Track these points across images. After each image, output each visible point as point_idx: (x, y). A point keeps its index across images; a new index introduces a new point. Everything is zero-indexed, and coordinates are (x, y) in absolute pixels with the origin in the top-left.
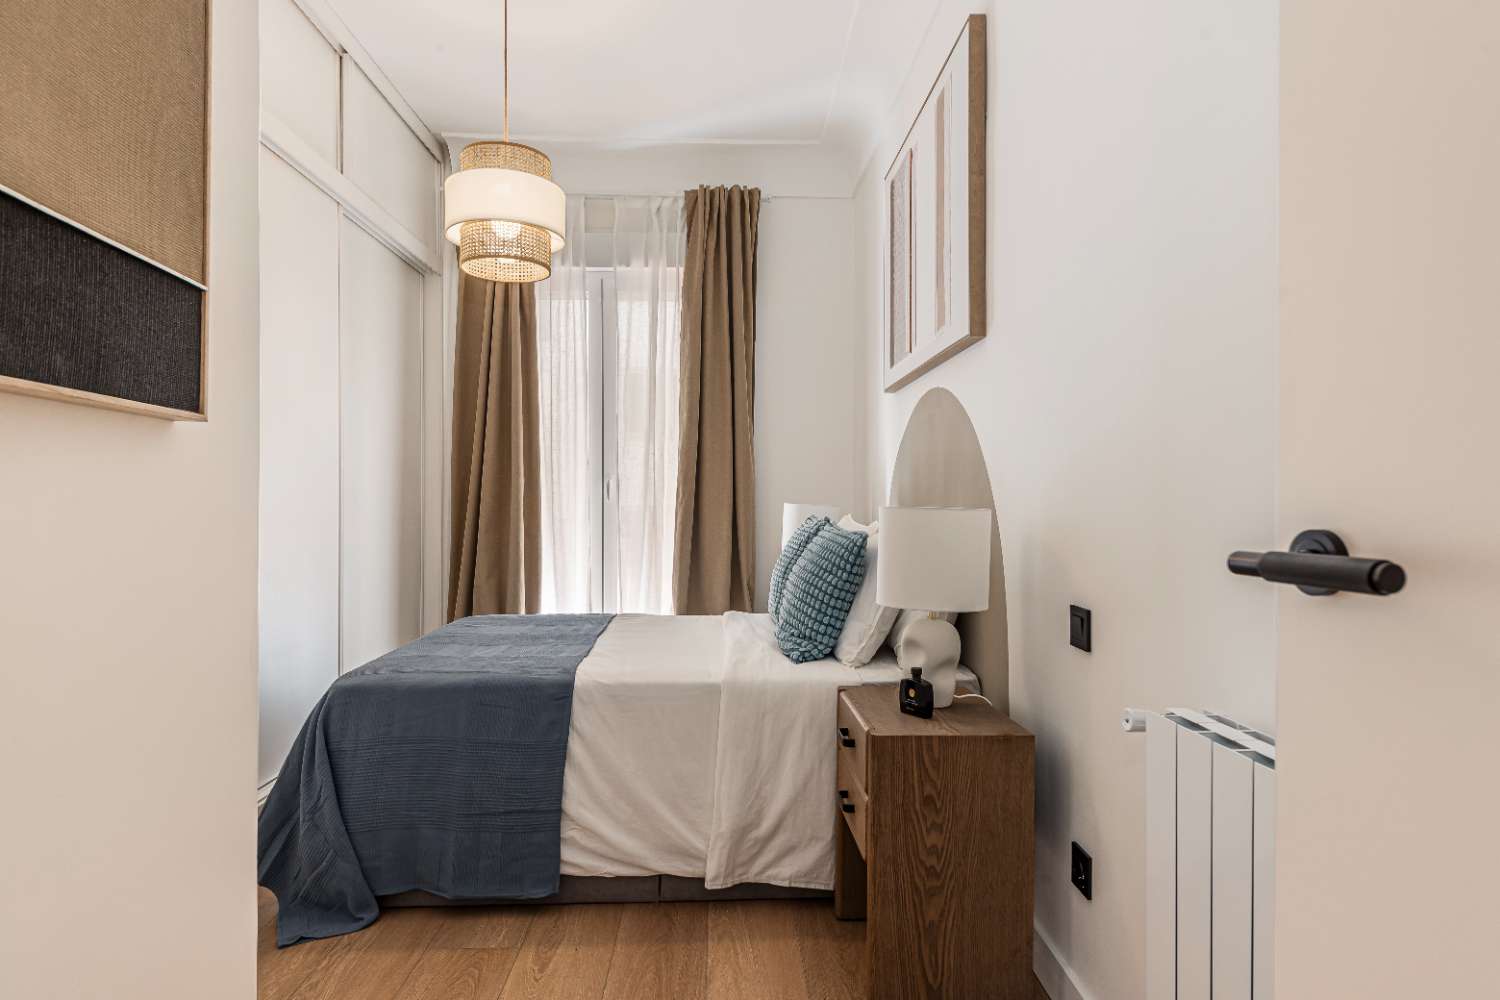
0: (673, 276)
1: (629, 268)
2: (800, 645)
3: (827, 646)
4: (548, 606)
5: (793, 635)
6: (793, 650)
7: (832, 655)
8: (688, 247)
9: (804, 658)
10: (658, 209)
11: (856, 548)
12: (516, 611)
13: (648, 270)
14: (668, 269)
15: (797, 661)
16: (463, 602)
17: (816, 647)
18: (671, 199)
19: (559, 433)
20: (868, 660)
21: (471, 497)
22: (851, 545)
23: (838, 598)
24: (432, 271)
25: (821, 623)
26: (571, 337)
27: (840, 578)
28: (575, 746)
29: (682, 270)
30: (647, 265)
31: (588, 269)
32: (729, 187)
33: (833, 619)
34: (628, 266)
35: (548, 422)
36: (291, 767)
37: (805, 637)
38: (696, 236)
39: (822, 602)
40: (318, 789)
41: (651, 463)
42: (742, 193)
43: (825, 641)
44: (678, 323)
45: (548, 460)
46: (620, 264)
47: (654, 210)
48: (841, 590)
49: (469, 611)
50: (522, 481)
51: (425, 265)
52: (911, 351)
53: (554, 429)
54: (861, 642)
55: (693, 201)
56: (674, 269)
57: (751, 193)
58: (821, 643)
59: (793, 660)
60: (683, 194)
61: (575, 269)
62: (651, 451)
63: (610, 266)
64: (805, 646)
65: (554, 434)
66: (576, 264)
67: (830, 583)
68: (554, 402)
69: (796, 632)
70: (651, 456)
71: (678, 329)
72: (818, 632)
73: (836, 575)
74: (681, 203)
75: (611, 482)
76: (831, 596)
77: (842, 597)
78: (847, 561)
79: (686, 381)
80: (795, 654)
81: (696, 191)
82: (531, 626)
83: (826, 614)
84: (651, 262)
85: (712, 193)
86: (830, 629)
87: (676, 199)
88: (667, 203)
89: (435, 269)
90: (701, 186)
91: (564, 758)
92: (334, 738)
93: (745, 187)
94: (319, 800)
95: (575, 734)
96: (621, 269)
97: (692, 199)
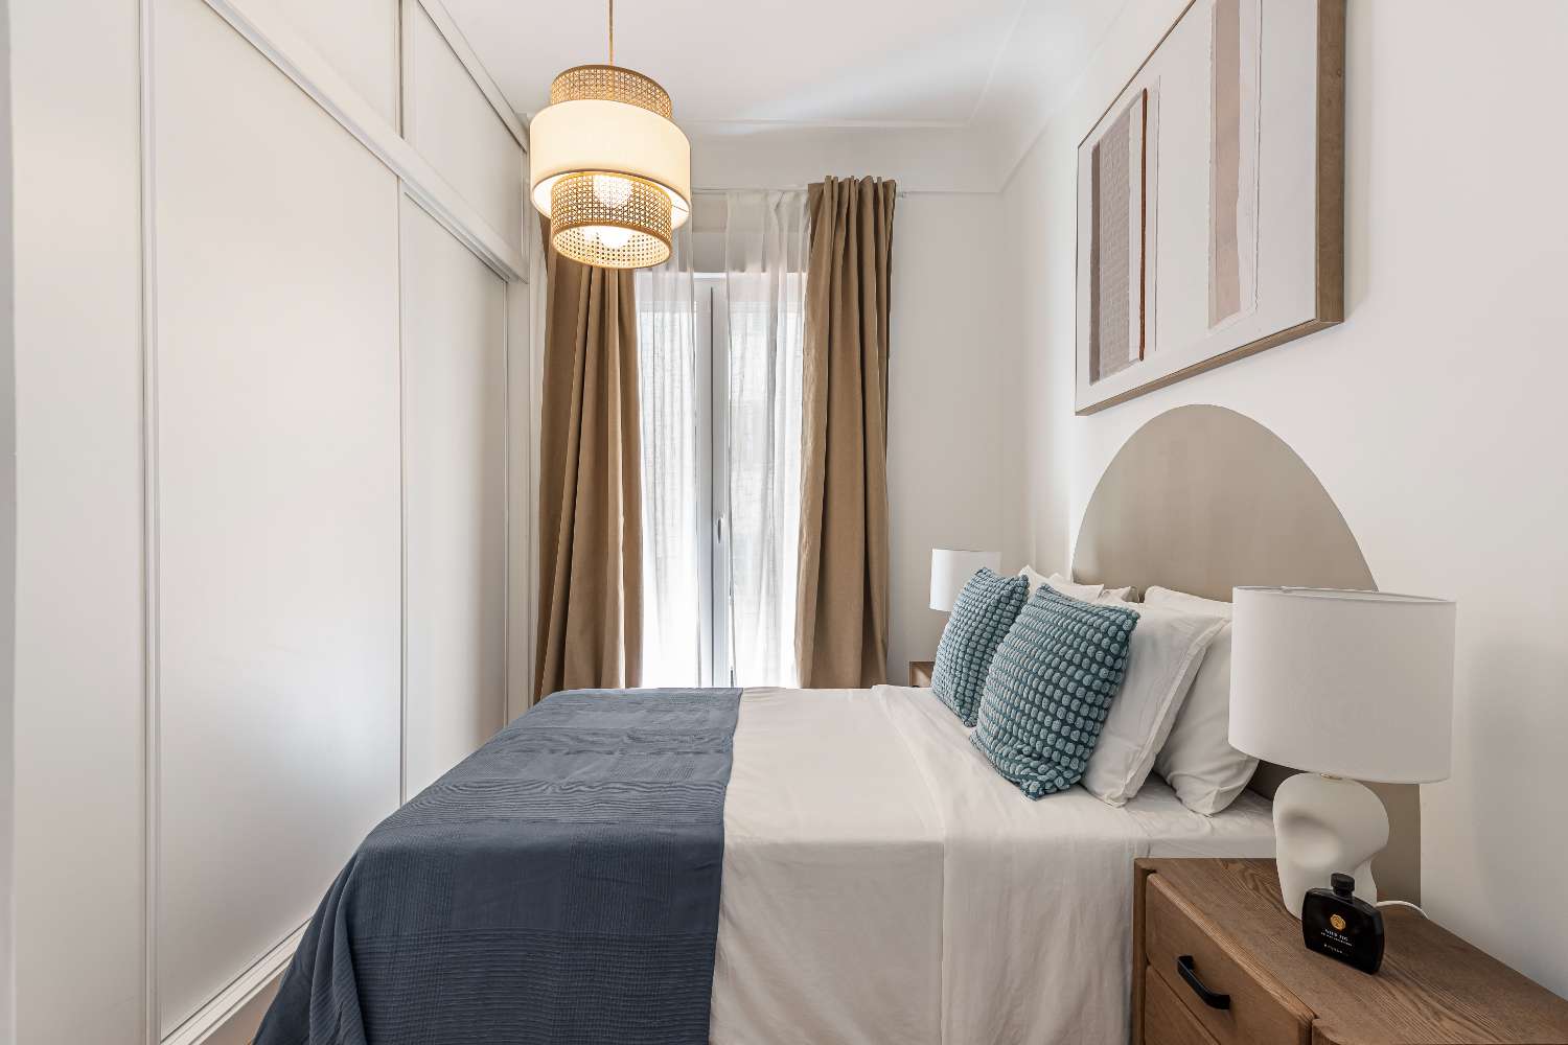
0: (795, 284)
1: (743, 274)
2: (1035, 770)
3: (1076, 773)
4: (654, 677)
5: (1020, 752)
6: (1027, 777)
7: (1081, 784)
8: (811, 251)
9: (1044, 790)
10: (778, 206)
11: (1121, 633)
12: (613, 683)
13: (766, 277)
14: (790, 275)
15: (1037, 796)
16: (553, 673)
17: (1060, 774)
18: (792, 194)
19: (663, 464)
20: (1132, 794)
21: (562, 537)
22: (1113, 628)
23: (1091, 705)
24: (517, 277)
25: (1068, 739)
26: (677, 353)
27: (1096, 676)
28: (728, 943)
29: (805, 276)
30: (764, 271)
31: (697, 275)
32: (860, 177)
33: (1085, 734)
34: (743, 271)
35: (650, 451)
36: (298, 972)
37: (1040, 757)
38: (822, 236)
39: (1068, 708)
40: (337, 1016)
41: (770, 500)
42: (876, 187)
43: (1074, 766)
44: (801, 337)
45: (651, 495)
46: (734, 269)
47: (772, 207)
48: (1097, 693)
49: (558, 685)
50: (621, 520)
51: (509, 269)
52: (1142, 358)
53: (658, 460)
54: (1128, 769)
55: (817, 196)
56: (796, 274)
57: (886, 185)
58: (1067, 768)
59: (1028, 793)
60: (806, 188)
61: (682, 274)
62: (770, 486)
63: (722, 272)
64: (1047, 773)
65: (658, 466)
66: (683, 269)
67: (1080, 683)
68: (658, 429)
69: (1026, 750)
70: (770, 492)
71: (801, 345)
72: (1062, 753)
73: (1088, 671)
74: (804, 199)
75: (722, 521)
76: (1083, 701)
77: (1099, 703)
78: (1107, 652)
79: (810, 406)
80: (1034, 786)
81: (822, 184)
82: (641, 714)
83: (1073, 727)
84: (768, 269)
85: (841, 185)
86: (1081, 749)
87: (797, 195)
88: (787, 198)
89: (520, 272)
90: (828, 177)
91: (712, 962)
92: (362, 934)
93: (879, 178)
94: (337, 1031)
95: (727, 924)
96: (735, 275)
97: (817, 194)
